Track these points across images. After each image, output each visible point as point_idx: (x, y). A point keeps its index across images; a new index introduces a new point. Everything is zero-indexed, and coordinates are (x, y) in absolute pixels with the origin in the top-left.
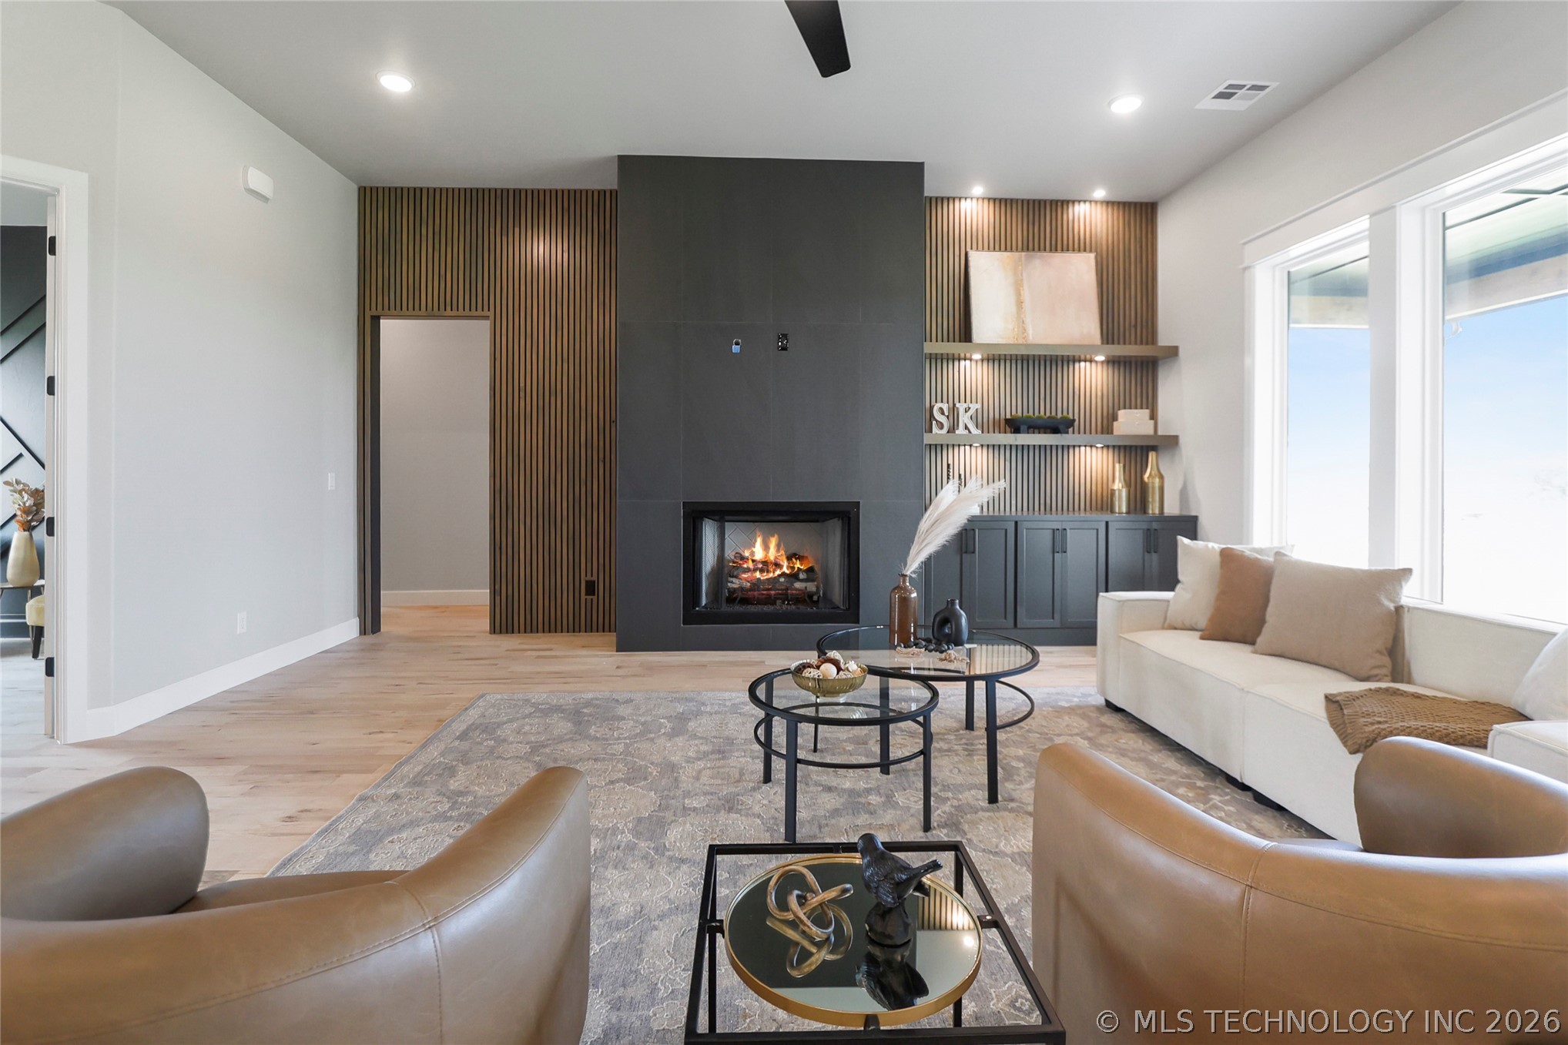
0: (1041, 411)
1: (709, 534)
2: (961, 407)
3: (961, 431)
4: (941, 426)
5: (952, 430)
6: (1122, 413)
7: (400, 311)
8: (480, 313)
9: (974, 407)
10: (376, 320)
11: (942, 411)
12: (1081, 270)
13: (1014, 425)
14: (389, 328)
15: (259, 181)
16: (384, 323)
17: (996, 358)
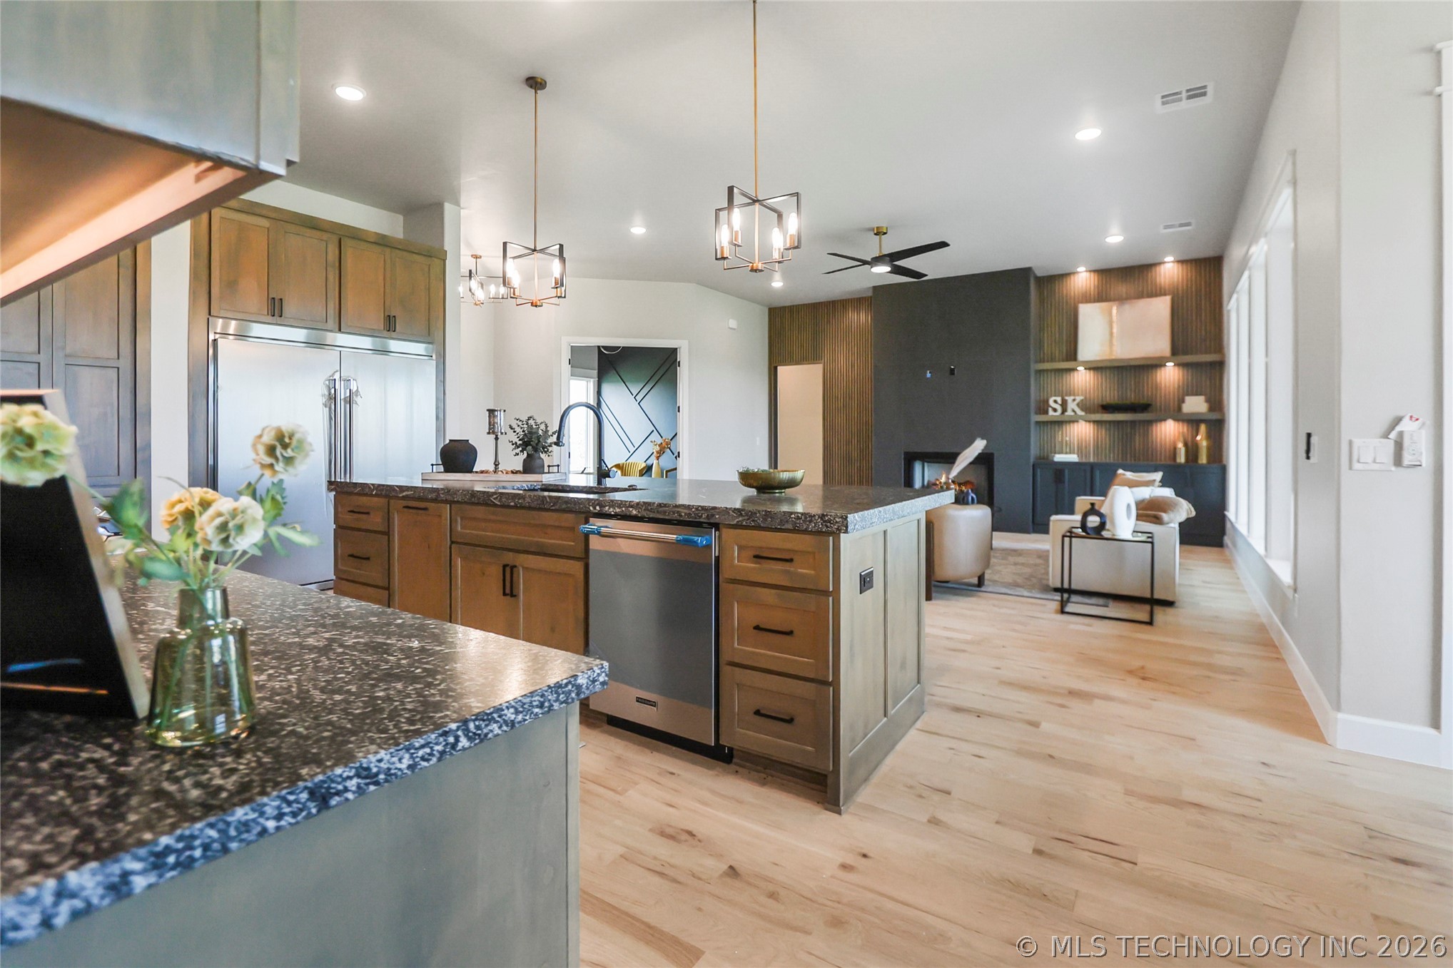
0: (1131, 397)
1: (918, 467)
2: (1069, 399)
3: (1069, 413)
4: (1055, 410)
5: (1064, 410)
6: (1188, 399)
7: (785, 363)
8: (818, 362)
9: (1079, 399)
10: (776, 368)
11: (1055, 401)
12: (1161, 307)
13: (1107, 408)
14: (782, 370)
15: (733, 323)
16: (779, 368)
17: (1095, 367)
